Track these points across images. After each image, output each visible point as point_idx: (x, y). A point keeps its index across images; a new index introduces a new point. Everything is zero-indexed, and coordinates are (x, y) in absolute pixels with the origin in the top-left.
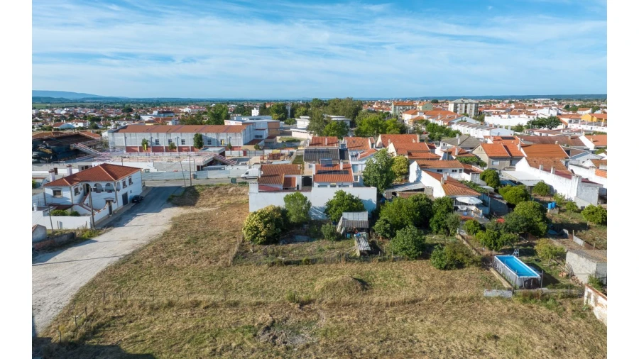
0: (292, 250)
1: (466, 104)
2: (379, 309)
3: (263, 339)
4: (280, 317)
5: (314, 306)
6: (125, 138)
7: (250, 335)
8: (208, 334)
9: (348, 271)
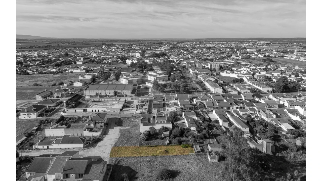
0: (152, 142)
1: (215, 64)
2: (170, 157)
3: (149, 163)
4: (151, 159)
5: (157, 157)
6: (90, 92)
7: (146, 163)
8: (139, 163)
9: (164, 148)
